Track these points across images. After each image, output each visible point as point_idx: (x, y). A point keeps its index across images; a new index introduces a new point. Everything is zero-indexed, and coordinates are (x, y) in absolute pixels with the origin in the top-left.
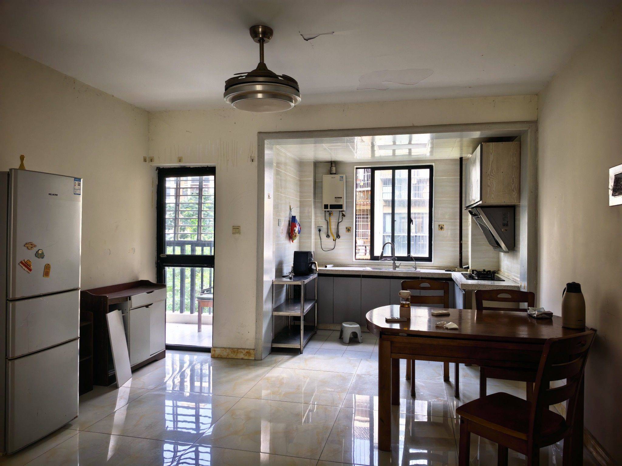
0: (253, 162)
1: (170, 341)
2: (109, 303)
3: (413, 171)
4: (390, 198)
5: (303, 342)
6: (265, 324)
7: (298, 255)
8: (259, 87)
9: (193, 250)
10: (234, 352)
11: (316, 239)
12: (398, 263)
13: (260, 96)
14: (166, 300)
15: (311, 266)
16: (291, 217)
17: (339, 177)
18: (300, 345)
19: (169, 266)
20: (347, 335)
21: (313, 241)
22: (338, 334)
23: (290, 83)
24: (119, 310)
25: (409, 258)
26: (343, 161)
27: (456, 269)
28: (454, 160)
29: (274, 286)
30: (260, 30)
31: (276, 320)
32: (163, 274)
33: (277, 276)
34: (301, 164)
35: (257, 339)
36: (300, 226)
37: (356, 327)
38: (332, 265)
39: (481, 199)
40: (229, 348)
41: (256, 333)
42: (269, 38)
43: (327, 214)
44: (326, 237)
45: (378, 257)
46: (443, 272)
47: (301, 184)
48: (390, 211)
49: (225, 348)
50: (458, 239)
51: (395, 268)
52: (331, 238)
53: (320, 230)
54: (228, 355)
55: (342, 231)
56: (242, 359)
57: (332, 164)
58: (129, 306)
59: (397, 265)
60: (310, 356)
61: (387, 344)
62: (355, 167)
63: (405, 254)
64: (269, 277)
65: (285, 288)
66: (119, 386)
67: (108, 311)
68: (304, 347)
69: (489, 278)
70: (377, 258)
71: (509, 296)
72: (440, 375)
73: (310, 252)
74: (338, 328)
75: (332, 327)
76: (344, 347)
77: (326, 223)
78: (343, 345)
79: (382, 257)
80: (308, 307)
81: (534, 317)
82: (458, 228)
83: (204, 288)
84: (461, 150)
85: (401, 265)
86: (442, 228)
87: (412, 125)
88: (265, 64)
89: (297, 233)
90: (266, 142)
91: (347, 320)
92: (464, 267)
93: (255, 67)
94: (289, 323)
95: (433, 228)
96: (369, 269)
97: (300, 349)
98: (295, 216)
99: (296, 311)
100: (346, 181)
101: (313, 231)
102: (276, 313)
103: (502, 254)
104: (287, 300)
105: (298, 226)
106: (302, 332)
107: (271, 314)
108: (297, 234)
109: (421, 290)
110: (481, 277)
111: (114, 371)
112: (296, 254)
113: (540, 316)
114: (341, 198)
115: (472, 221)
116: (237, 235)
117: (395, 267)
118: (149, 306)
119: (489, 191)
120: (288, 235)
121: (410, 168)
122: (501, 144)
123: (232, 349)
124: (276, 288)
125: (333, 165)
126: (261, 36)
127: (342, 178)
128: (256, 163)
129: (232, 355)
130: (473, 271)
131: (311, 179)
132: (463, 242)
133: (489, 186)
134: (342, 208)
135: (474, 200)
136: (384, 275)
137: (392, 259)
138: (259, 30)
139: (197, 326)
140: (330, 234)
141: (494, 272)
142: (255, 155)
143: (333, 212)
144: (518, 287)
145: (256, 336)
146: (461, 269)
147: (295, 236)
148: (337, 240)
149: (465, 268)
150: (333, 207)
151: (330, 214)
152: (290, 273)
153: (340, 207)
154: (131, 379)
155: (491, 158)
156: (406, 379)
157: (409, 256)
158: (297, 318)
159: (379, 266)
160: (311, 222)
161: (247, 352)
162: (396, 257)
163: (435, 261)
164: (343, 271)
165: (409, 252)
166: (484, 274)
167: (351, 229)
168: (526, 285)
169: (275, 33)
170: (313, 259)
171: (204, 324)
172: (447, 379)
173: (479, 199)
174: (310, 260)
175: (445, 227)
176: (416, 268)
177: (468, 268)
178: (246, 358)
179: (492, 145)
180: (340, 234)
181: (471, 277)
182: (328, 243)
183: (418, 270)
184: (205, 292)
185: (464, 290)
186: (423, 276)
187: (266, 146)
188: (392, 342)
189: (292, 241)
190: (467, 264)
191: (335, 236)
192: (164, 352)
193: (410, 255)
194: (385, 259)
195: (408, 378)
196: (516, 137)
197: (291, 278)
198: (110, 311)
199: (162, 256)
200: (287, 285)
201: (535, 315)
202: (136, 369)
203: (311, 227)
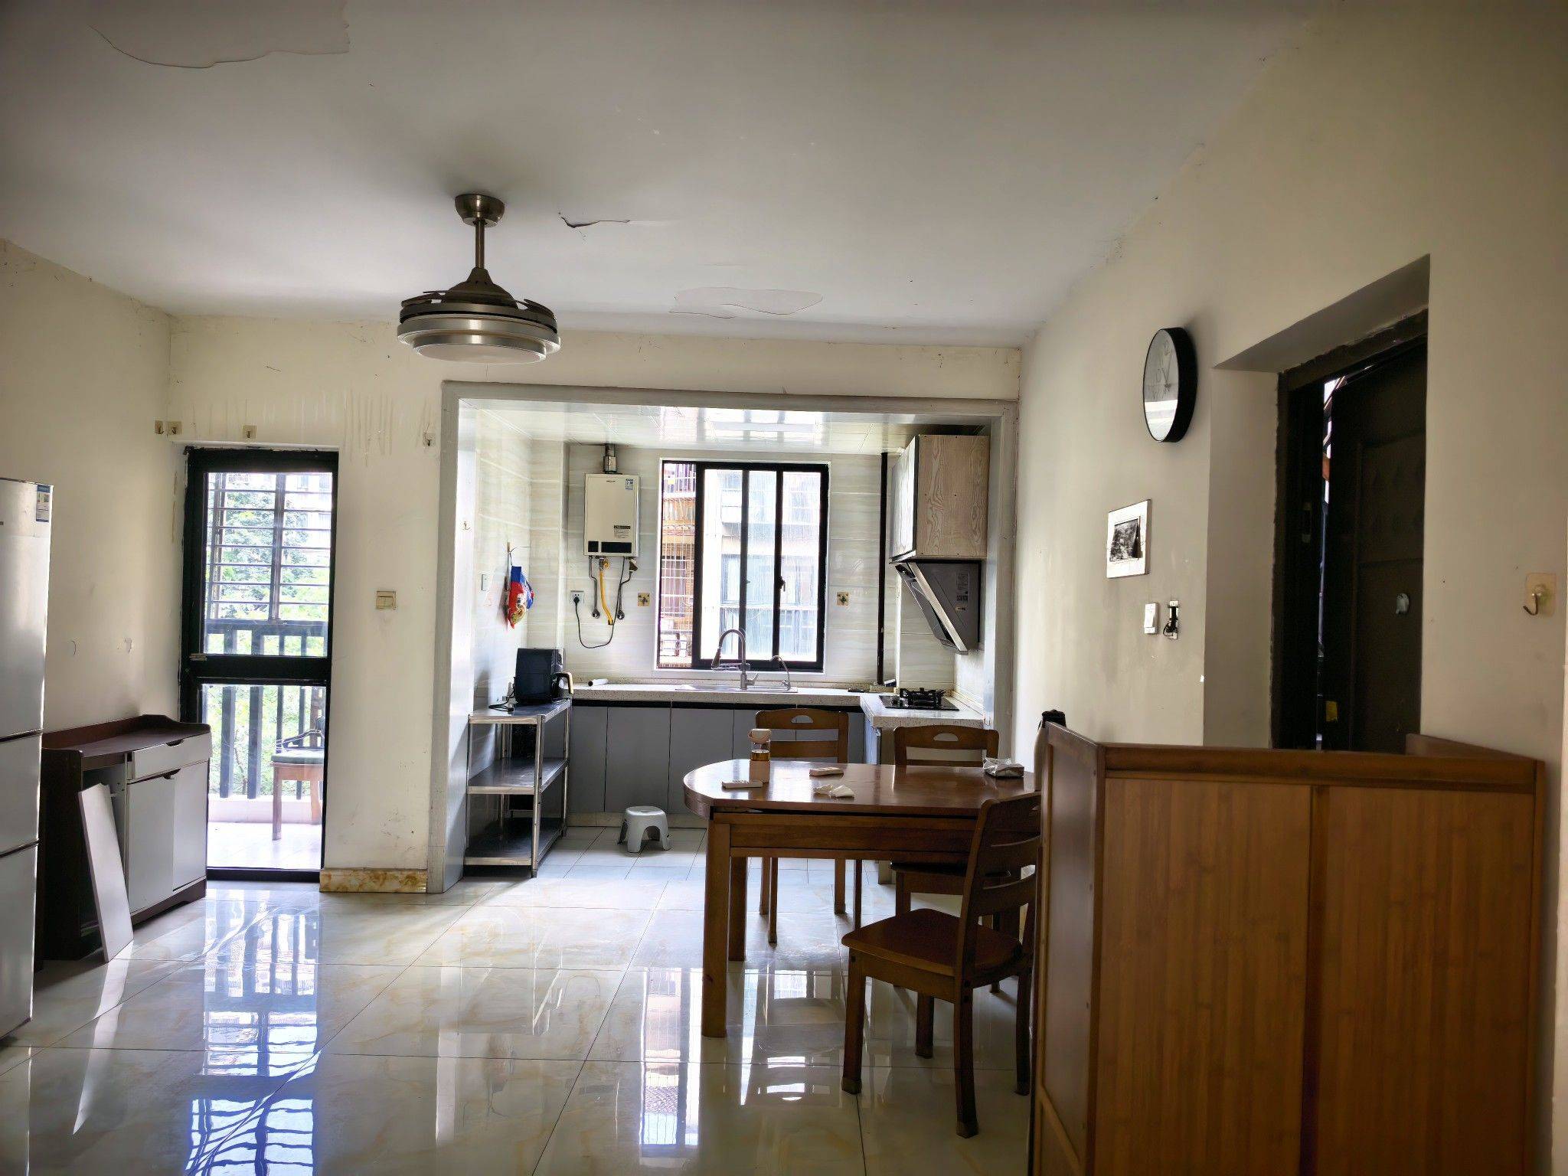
0: (431, 448)
1: (215, 861)
2: (84, 768)
3: (785, 474)
4: (738, 519)
5: (539, 852)
6: (452, 812)
7: (525, 657)
8: (474, 324)
9: (256, 643)
10: (377, 878)
11: (566, 620)
12: (751, 675)
13: (476, 339)
14: (209, 761)
15: (558, 681)
16: (510, 569)
17: (625, 482)
18: (532, 857)
19: (211, 683)
20: (637, 834)
21: (560, 624)
22: (616, 835)
23: (540, 317)
24: (104, 784)
25: (775, 665)
26: (633, 446)
27: (871, 687)
28: (872, 457)
29: (471, 726)
30: (478, 203)
31: (474, 803)
32: (198, 701)
33: (476, 707)
34: (535, 446)
35: (431, 847)
36: (530, 589)
37: (659, 816)
38: (604, 681)
39: (915, 547)
40: (365, 869)
41: (431, 833)
42: (496, 220)
43: (596, 564)
44: (590, 616)
45: (709, 661)
46: (845, 693)
47: (535, 492)
48: (738, 551)
49: (355, 870)
50: (876, 623)
51: (746, 685)
52: (604, 618)
53: (576, 600)
54: (361, 886)
55: (630, 603)
56: (396, 892)
57: (607, 449)
58: (127, 776)
59: (749, 678)
60: (554, 880)
61: (723, 830)
62: (661, 459)
63: (767, 655)
64: (461, 709)
65: (492, 733)
66: (110, 956)
67: (82, 787)
68: (540, 864)
69: (931, 705)
70: (706, 665)
71: (953, 738)
72: (828, 902)
73: (557, 651)
74: (616, 821)
75: (602, 820)
76: (630, 861)
77: (592, 584)
78: (627, 856)
79: (717, 662)
80: (549, 775)
81: (992, 776)
82: (876, 600)
83: (285, 735)
84: (885, 439)
85: (759, 678)
86: (843, 600)
87: (781, 392)
88: (486, 271)
89: (525, 607)
90: (461, 402)
91: (639, 802)
92: (885, 683)
93: (464, 277)
94: (499, 814)
95: (826, 599)
96: (688, 688)
97: (530, 867)
98: (520, 568)
99: (524, 784)
100: (640, 491)
101: (562, 602)
102: (475, 790)
103: (959, 657)
104: (497, 760)
105: (526, 590)
106: (536, 830)
107: (464, 792)
108: (525, 610)
109: (798, 731)
110: (917, 704)
111: (97, 923)
112: (522, 654)
113: (1002, 774)
114: (629, 527)
115: (902, 585)
116: (387, 613)
117: (746, 683)
118: (172, 776)
119: (929, 530)
120: (501, 611)
121: (780, 469)
122: (954, 440)
123: (373, 870)
124: (475, 733)
125: (611, 452)
126: (479, 216)
127: (631, 483)
128: (436, 449)
129: (373, 884)
130: (902, 690)
131: (559, 481)
132: (886, 631)
133: (929, 522)
134: (630, 552)
135: (904, 548)
136: (721, 700)
137: (739, 666)
138: (475, 205)
139: (270, 826)
140: (600, 609)
141: (940, 694)
142: (436, 431)
143: (609, 560)
144: (981, 723)
145: (430, 841)
146: (880, 687)
147: (520, 613)
148: (618, 623)
149: (888, 685)
150: (609, 547)
151: (602, 563)
152: (507, 699)
153: (626, 547)
154: (132, 943)
155: (936, 464)
156: (760, 914)
157: (775, 660)
158: (525, 801)
159: (710, 682)
160: (557, 581)
161: (408, 877)
162: (748, 661)
163: (830, 670)
164: (631, 693)
165: (776, 650)
166: (919, 697)
167: (650, 599)
168: (993, 719)
169: (507, 208)
170: (561, 666)
171: (285, 822)
172: (840, 910)
173: (910, 547)
174: (556, 668)
175: (850, 598)
176: (789, 686)
177: (894, 684)
178: (406, 889)
179: (937, 439)
180: (624, 609)
181: (896, 704)
182: (598, 629)
183: (793, 689)
184: (291, 745)
185: (880, 729)
186: (802, 702)
187: (461, 410)
188: (732, 826)
189: (512, 625)
190: (893, 676)
191: (613, 613)
192: (203, 885)
193: (777, 658)
194: (724, 667)
195: (764, 912)
196: (982, 427)
197: (510, 710)
198: (87, 786)
199: (194, 657)
200: (497, 725)
201: (994, 772)
202: (142, 921)
203: (556, 591)
